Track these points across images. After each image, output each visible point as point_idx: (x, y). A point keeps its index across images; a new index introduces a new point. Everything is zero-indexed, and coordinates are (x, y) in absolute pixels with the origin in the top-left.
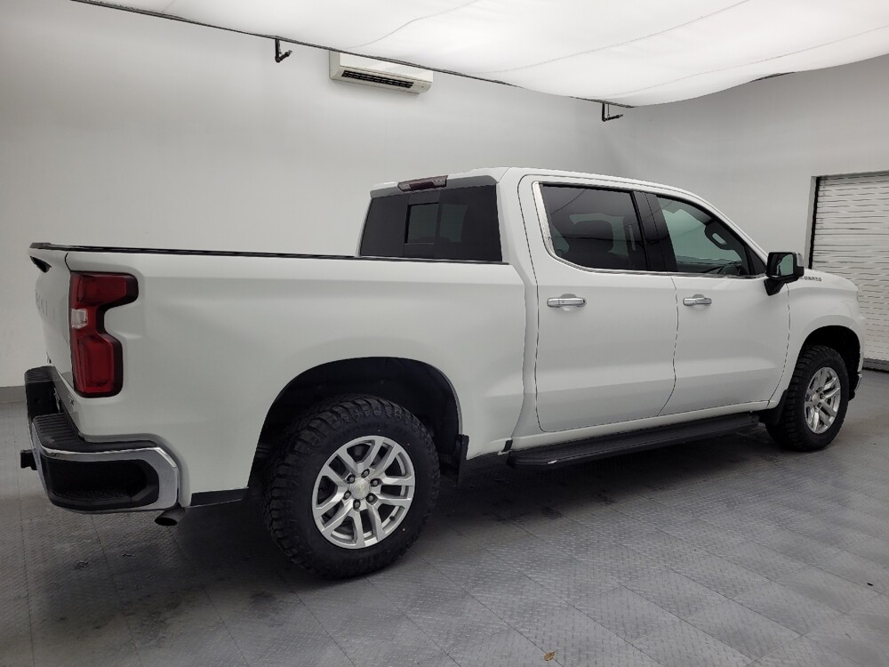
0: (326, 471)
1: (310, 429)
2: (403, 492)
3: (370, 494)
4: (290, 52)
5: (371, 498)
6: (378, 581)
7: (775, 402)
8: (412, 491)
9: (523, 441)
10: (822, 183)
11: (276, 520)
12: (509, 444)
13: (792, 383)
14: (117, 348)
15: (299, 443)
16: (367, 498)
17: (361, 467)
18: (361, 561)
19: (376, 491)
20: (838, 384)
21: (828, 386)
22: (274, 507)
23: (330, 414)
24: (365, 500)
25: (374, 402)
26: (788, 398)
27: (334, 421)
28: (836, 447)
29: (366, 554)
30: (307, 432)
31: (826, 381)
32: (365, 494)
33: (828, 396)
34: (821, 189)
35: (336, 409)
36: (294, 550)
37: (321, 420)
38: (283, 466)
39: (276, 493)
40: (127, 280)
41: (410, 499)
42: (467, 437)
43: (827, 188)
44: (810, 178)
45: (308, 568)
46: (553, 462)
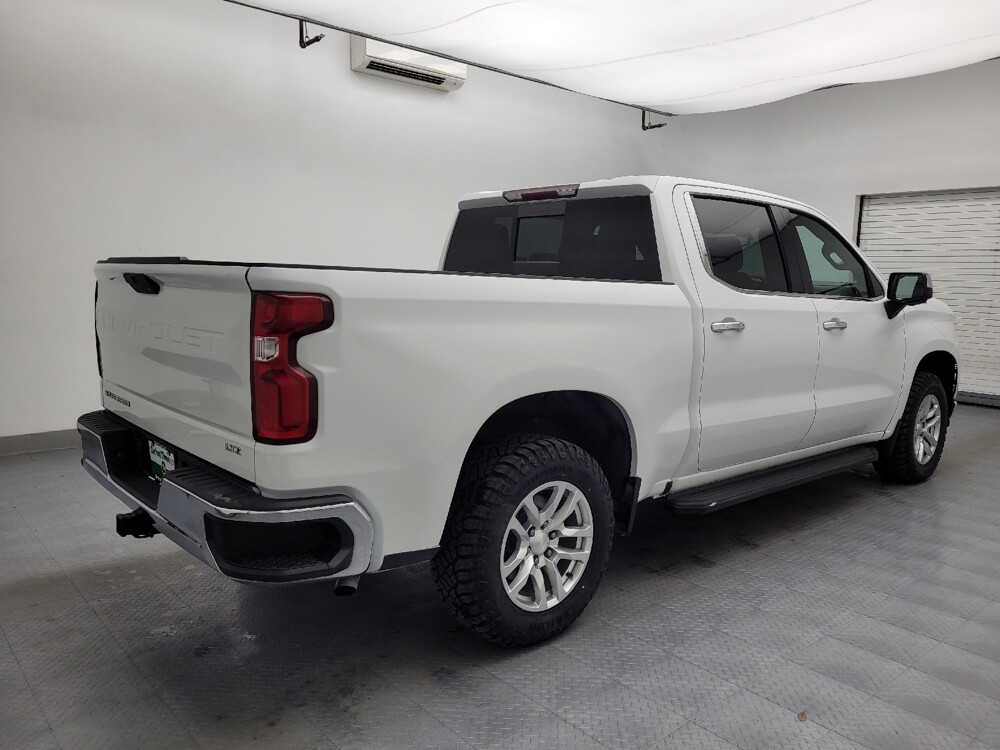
0: (514, 524)
1: (498, 475)
2: (578, 545)
3: (549, 548)
4: (322, 36)
5: (549, 552)
6: (563, 646)
7: (889, 432)
8: (589, 543)
9: (682, 482)
10: (866, 201)
11: (463, 583)
12: (669, 485)
13: (905, 413)
14: (312, 385)
15: (488, 492)
16: (546, 554)
17: (542, 517)
18: (545, 625)
19: (554, 544)
20: (939, 412)
21: (930, 415)
22: (461, 568)
23: (516, 458)
24: (543, 556)
25: (558, 444)
26: (902, 428)
27: (522, 465)
28: (935, 478)
29: (549, 617)
30: (494, 479)
31: (930, 409)
32: (544, 549)
33: (930, 425)
34: (865, 208)
35: (521, 452)
36: (484, 618)
37: (508, 464)
38: (469, 520)
39: (464, 551)
40: (323, 302)
41: (587, 551)
42: (640, 479)
43: (871, 208)
44: (854, 197)
45: (494, 637)
46: (713, 504)
